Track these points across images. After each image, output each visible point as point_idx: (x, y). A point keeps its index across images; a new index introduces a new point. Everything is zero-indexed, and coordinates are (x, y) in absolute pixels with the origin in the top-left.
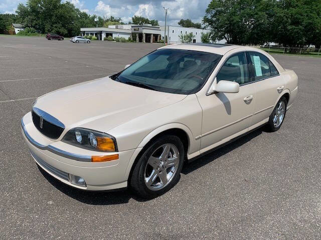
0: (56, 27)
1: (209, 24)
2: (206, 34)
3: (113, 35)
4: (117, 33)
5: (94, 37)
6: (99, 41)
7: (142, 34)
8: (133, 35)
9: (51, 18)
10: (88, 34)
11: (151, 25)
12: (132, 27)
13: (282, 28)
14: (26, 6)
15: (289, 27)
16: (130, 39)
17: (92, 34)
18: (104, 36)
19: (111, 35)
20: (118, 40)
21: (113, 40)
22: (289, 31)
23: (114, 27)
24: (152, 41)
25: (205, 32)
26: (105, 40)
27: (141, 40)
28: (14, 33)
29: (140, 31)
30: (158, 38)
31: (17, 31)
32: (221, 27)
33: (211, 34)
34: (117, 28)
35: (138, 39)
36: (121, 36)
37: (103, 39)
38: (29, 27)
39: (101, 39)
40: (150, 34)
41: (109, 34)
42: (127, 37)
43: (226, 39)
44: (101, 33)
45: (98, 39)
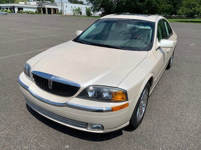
1: (90, 2)
2: (88, 8)
3: (24, 9)
4: (26, 7)
5: (9, 10)
6: (13, 13)
7: (45, 8)
8: (39, 9)
10: (3, 9)
11: (50, 2)
12: (37, 3)
13: (134, 4)
15: (138, 4)
16: (36, 12)
17: (7, 9)
18: (16, 10)
19: (22, 9)
20: (28, 13)
21: (24, 13)
22: (138, 6)
23: (23, 3)
24: (52, 12)
25: (88, 7)
26: (17, 12)
27: (44, 12)
29: (43, 6)
30: (57, 11)
32: (98, 3)
33: (92, 8)
34: (26, 4)
35: (42, 12)
36: (29, 10)
37: (16, 12)
39: (15, 12)
40: (51, 9)
41: (20, 9)
42: (34, 11)
43: (101, 11)
44: (14, 7)
45: (12, 12)
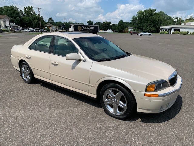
0: (149, 27)
3: (180, 30)
4: (184, 28)
5: (167, 32)
6: (169, 34)
9: (147, 22)
10: (163, 30)
14: (136, 17)
17: (166, 30)
21: (178, 34)
26: (173, 33)
28: (128, 32)
31: (129, 30)
34: (185, 25)
36: (187, 30)
37: (171, 33)
38: (135, 28)
41: (177, 30)
42: (193, 31)
44: (171, 28)
